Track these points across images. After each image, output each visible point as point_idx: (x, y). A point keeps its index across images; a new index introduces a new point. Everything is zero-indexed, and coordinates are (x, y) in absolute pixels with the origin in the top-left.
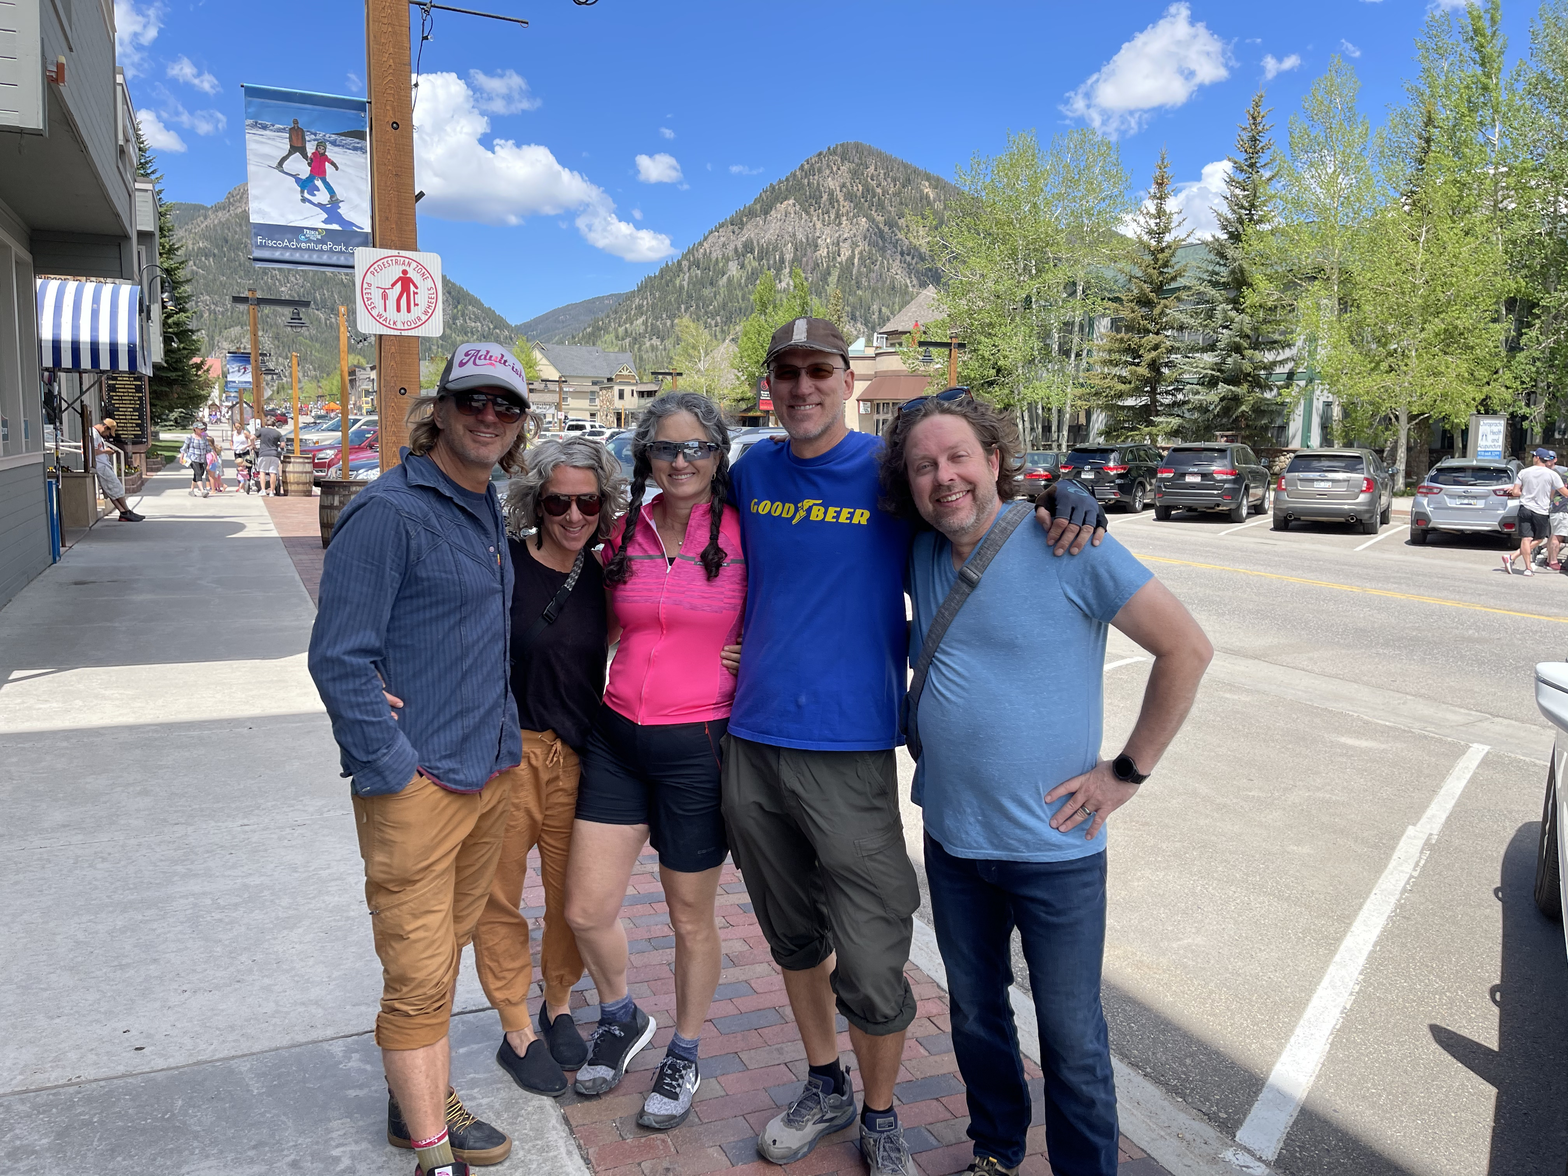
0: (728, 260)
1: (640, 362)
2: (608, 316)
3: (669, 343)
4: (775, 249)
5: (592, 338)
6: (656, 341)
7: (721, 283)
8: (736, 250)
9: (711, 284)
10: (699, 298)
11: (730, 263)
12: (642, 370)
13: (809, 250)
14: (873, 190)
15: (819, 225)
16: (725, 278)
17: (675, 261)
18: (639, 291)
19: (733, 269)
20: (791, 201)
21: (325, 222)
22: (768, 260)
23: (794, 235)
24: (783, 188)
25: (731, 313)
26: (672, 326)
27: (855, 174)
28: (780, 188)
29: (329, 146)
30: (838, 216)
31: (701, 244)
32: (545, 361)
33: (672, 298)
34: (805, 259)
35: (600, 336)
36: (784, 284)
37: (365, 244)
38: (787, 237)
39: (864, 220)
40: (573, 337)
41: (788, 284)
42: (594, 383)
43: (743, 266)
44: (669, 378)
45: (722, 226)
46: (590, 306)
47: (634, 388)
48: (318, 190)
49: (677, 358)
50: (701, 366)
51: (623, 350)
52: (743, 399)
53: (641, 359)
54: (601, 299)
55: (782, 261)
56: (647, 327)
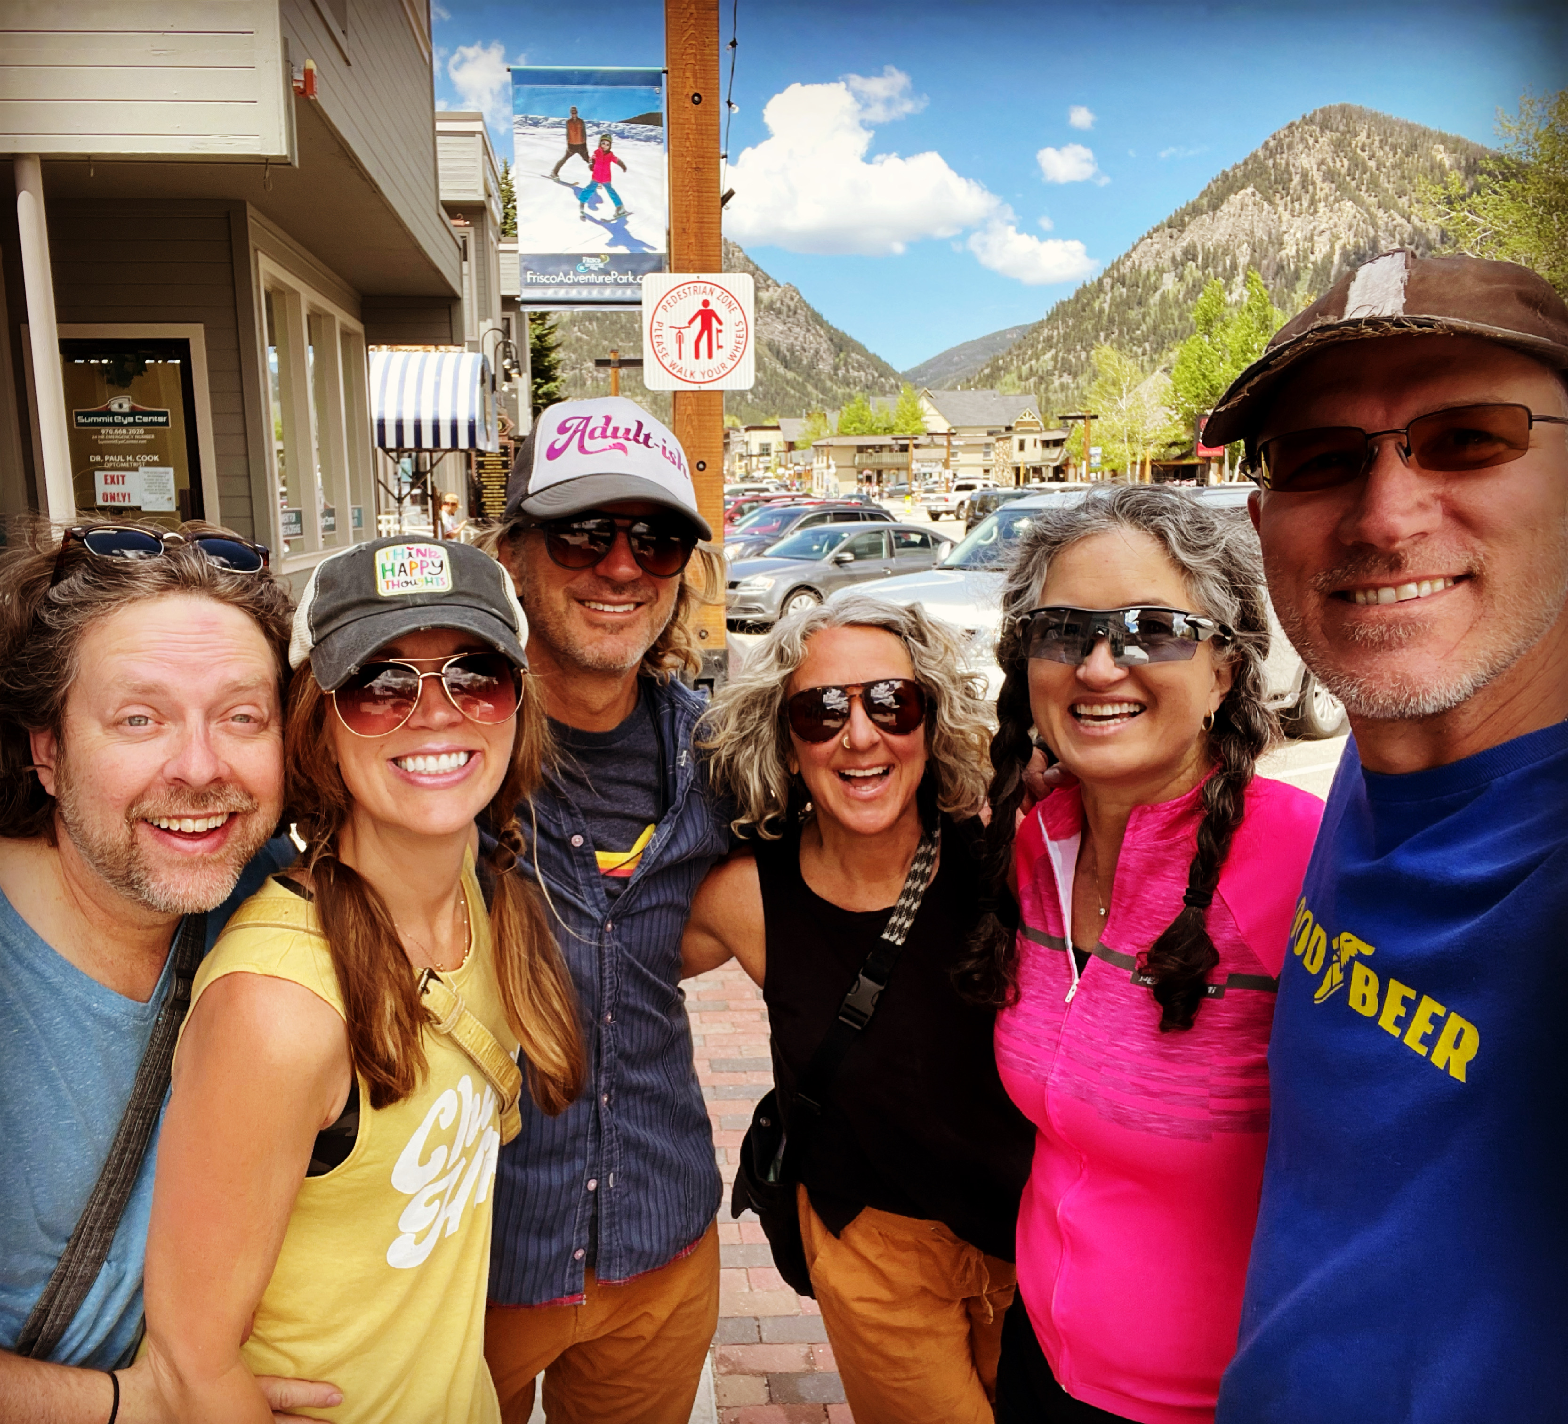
0: (1161, 271)
1: (1045, 407)
2: (1010, 353)
3: (1082, 380)
4: (1225, 253)
5: (990, 380)
6: (1067, 379)
7: (1152, 301)
8: (1174, 259)
9: (1140, 303)
10: (1124, 322)
11: (1165, 275)
12: (1048, 415)
13: (1271, 250)
14: (1364, 164)
15: (1286, 216)
16: (1158, 294)
17: (1095, 280)
18: (1049, 319)
19: (1169, 283)
20: (1250, 189)
21: (611, 244)
22: (1215, 267)
23: (1252, 232)
24: (1239, 174)
25: (1163, 338)
26: (1088, 358)
27: (1338, 146)
28: (1235, 175)
29: (615, 139)
30: (1313, 202)
31: (1128, 256)
32: (933, 411)
33: (1089, 325)
34: (1265, 262)
35: (1000, 377)
36: (1235, 296)
37: (659, 269)
38: (1242, 236)
39: (1350, 203)
40: (968, 381)
41: (1241, 296)
42: (990, 434)
43: (1181, 278)
44: (1080, 421)
45: (1156, 230)
46: (989, 343)
47: (1038, 437)
48: (601, 201)
49: (1093, 396)
50: (1123, 404)
51: (1026, 392)
52: (1174, 444)
53: (1048, 401)
54: (1002, 333)
55: (1234, 266)
56: (1056, 361)
